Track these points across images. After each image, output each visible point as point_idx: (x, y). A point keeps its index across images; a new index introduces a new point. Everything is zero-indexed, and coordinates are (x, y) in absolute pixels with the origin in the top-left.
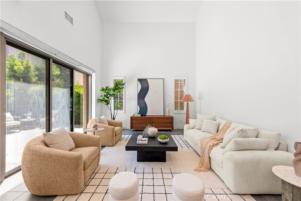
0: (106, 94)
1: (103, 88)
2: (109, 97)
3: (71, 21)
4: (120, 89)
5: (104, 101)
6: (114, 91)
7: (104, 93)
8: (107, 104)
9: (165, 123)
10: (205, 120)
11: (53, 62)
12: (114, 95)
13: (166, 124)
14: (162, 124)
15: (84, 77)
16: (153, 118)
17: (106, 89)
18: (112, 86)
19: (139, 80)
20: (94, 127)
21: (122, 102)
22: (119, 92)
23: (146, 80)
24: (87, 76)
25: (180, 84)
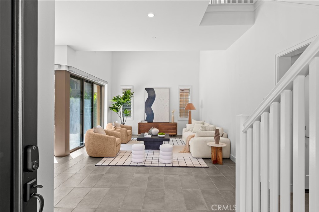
0: (117, 103)
1: (114, 97)
2: (120, 105)
4: (129, 98)
5: (115, 109)
6: (124, 100)
7: (115, 102)
8: (117, 111)
9: (169, 128)
10: (195, 124)
11: (85, 81)
12: (124, 103)
14: (167, 130)
15: (98, 88)
17: (117, 98)
18: (121, 95)
19: (146, 89)
20: (114, 128)
21: (131, 110)
22: (128, 101)
23: (153, 89)
24: (101, 87)
25: (185, 93)
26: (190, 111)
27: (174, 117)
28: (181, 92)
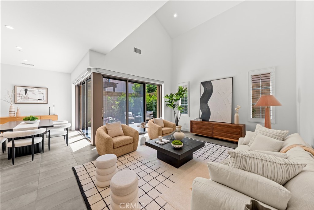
1: (167, 95)
3: (140, 52)
4: (181, 95)
9: (229, 132)
11: (129, 82)
13: (231, 134)
14: (226, 134)
19: (202, 83)
21: (187, 106)
23: (209, 82)
25: (263, 80)
27: (237, 117)
28: (253, 79)
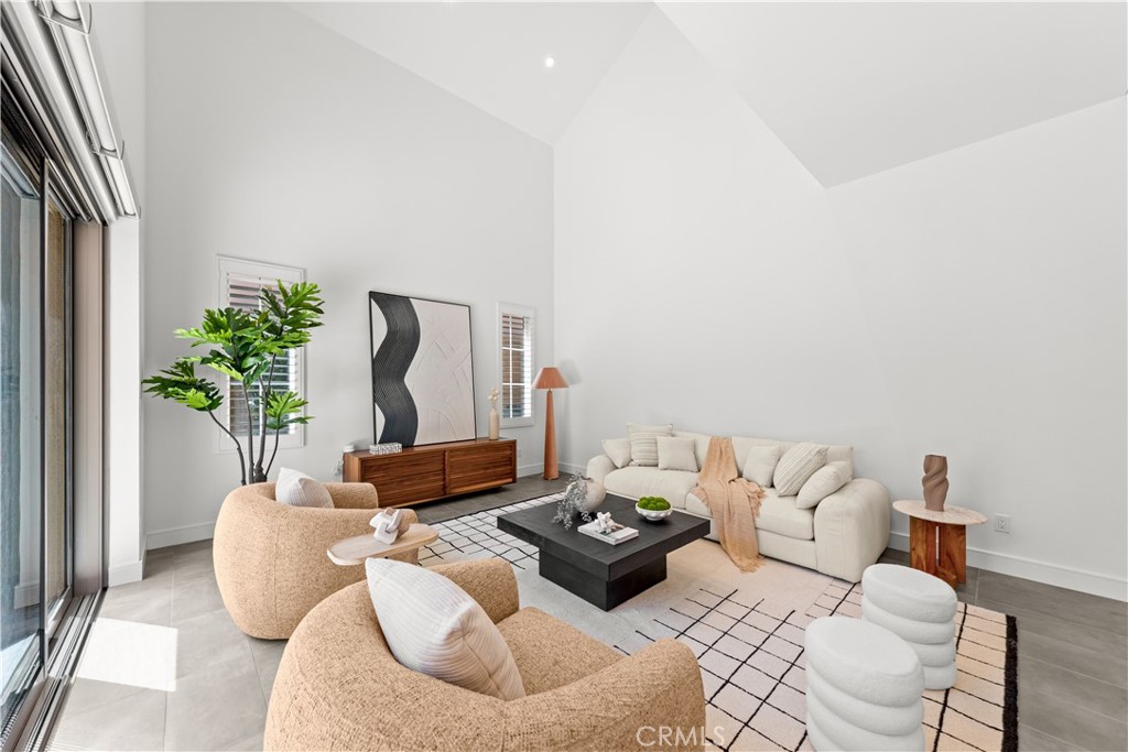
1: (209, 314)
7: (212, 344)
8: (208, 403)
13: (495, 467)
14: (482, 472)
16: (452, 450)
17: (226, 324)
24: (71, 226)
25: (514, 332)
26: (549, 394)
